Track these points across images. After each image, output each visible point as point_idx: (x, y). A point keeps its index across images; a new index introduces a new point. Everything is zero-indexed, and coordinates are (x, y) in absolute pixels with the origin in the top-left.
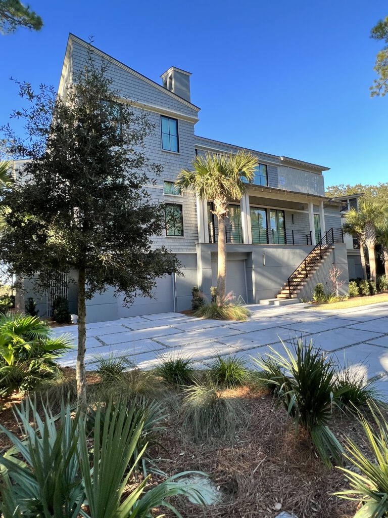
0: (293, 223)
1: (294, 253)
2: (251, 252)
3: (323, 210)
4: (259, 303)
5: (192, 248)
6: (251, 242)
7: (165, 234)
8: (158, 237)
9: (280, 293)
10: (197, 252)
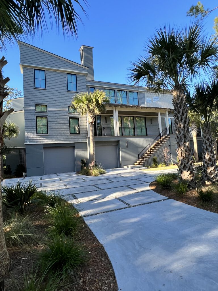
0: (151, 124)
2: (119, 141)
3: (167, 115)
5: (84, 139)
6: (119, 135)
7: (69, 133)
8: (65, 134)
9: (137, 162)
10: (87, 142)
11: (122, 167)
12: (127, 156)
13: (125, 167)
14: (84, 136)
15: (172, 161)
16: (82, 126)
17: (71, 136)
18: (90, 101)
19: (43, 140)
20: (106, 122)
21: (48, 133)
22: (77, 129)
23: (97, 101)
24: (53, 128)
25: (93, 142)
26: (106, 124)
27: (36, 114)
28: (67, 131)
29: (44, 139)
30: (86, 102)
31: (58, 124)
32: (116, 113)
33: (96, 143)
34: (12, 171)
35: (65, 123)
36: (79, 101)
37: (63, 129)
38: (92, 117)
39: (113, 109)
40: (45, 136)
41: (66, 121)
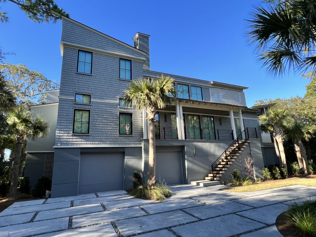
0: (221, 125)
1: (219, 146)
2: (184, 146)
3: (241, 115)
4: (190, 184)
5: (138, 143)
7: (118, 133)
8: (113, 135)
9: (208, 176)
10: (142, 146)
11: (189, 182)
12: (195, 167)
13: (194, 183)
15: (255, 176)
16: (136, 125)
17: (121, 138)
18: (151, 89)
20: (166, 121)
23: (162, 90)
24: (97, 126)
28: (115, 131)
37: (110, 128)
38: (153, 112)
39: (176, 104)
41: (115, 117)
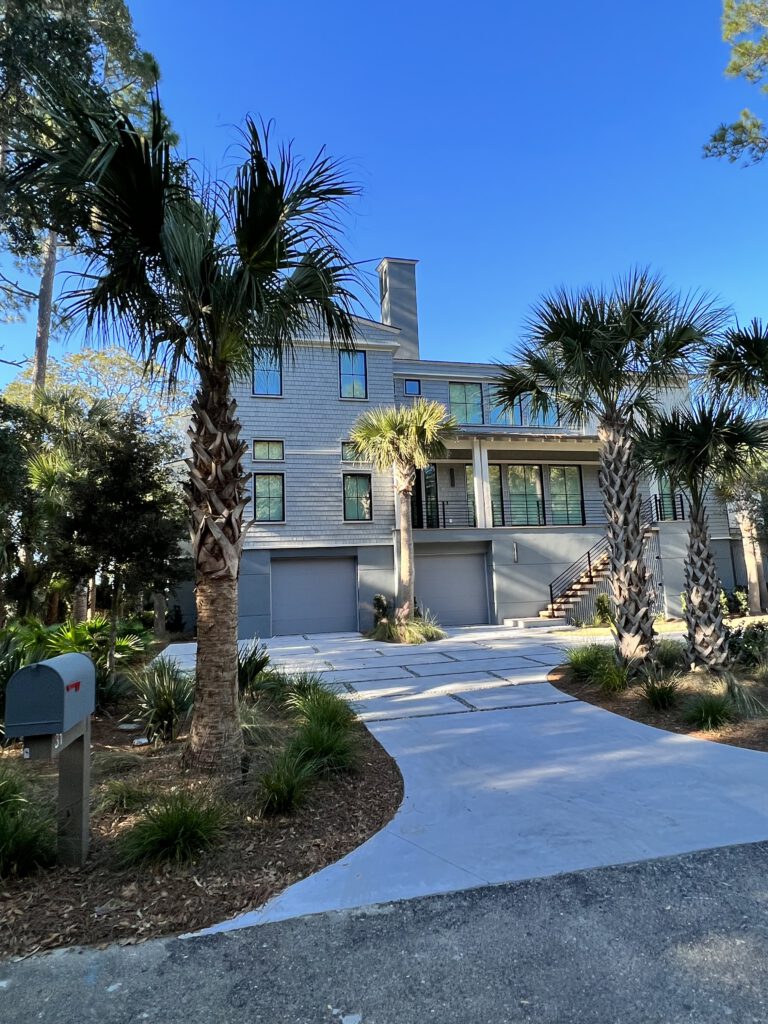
2: (491, 541)
4: (502, 623)
5: (385, 537)
6: (490, 525)
7: (342, 518)
8: (332, 523)
9: (547, 609)
10: (394, 543)
11: (500, 621)
12: (517, 589)
13: (509, 623)
14: (385, 527)
15: (666, 609)
16: (379, 498)
17: (349, 527)
18: (400, 430)
19: (272, 539)
20: (453, 485)
21: (283, 520)
22: (365, 504)
23: (421, 432)
24: (299, 504)
25: (410, 545)
26: (452, 489)
27: (255, 466)
28: (337, 514)
29: (274, 534)
30: (391, 434)
31: (311, 494)
32: (480, 458)
33: (419, 549)
34: (185, 623)
35: (333, 490)
36: (371, 430)
37: (326, 509)
38: (406, 475)
39: (473, 445)
40: (276, 528)
41: (335, 485)
